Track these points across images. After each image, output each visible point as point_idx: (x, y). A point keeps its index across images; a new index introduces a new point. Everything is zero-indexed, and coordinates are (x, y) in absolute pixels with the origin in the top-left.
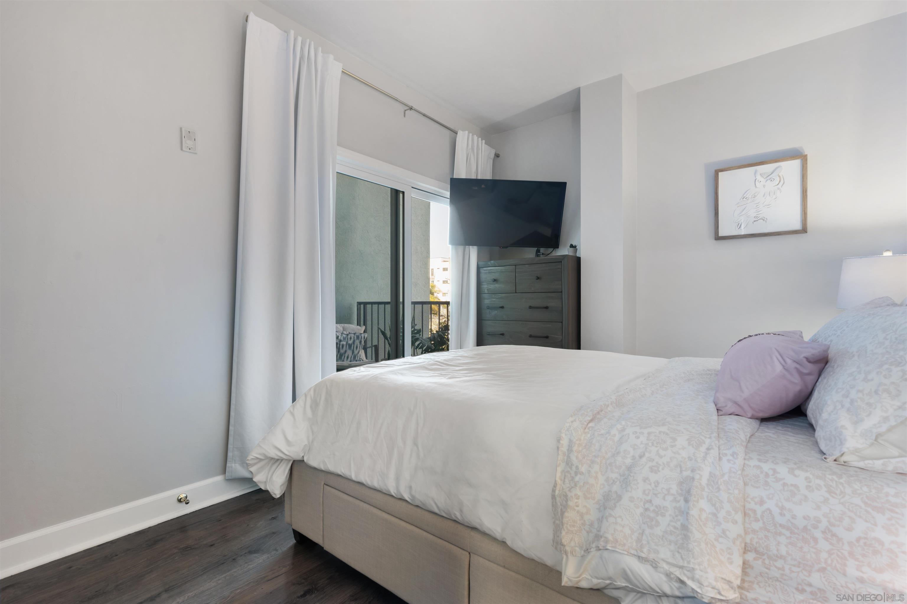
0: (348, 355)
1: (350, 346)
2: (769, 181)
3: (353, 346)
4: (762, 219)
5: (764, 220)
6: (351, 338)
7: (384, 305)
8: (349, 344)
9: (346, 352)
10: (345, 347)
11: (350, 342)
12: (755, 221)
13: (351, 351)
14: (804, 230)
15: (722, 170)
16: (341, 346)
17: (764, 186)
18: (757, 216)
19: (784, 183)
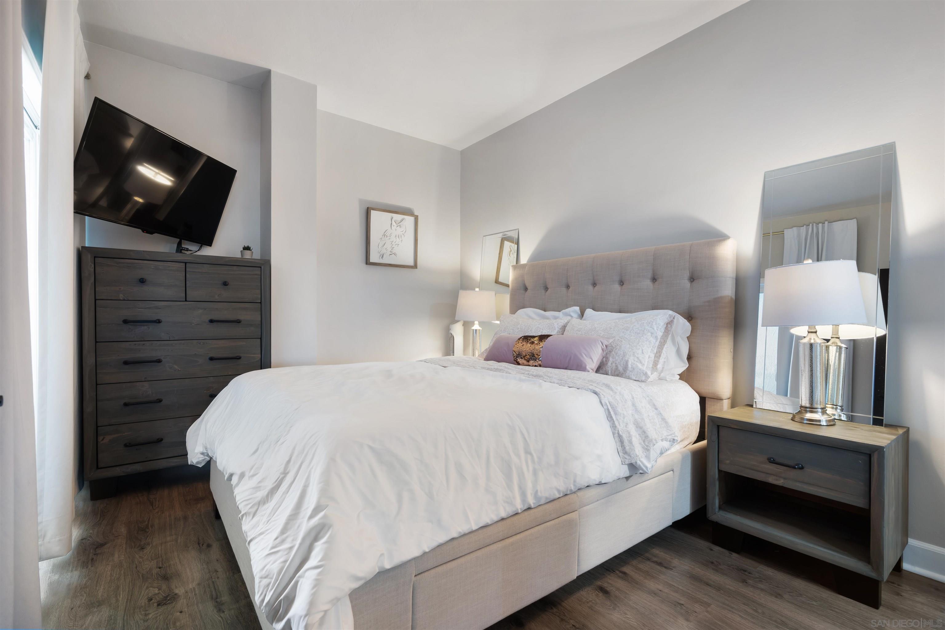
2: (399, 227)
4: (394, 254)
5: (395, 255)
12: (390, 254)
14: (415, 266)
15: (374, 209)
17: (396, 230)
18: (392, 251)
19: (406, 231)
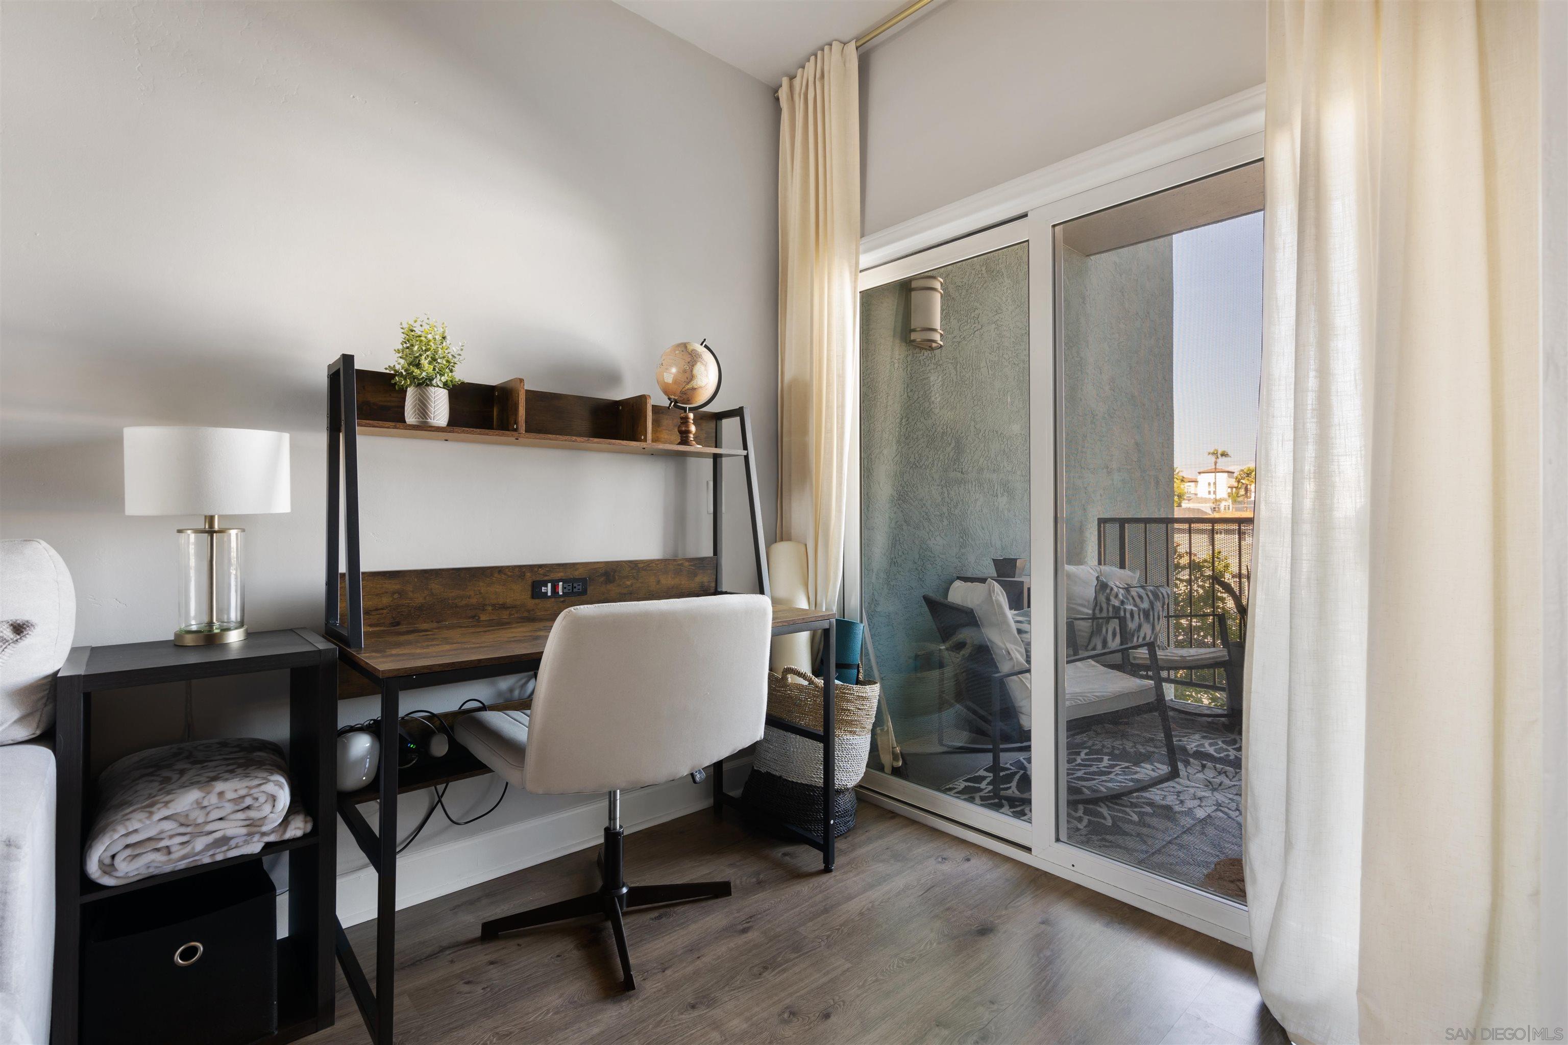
0: (1145, 634)
1: (1146, 614)
3: (1151, 613)
6: (1140, 597)
7: (1143, 525)
8: (1144, 610)
9: (1140, 626)
10: (1136, 616)
11: (1145, 605)
13: (1149, 625)
16: (1128, 615)
